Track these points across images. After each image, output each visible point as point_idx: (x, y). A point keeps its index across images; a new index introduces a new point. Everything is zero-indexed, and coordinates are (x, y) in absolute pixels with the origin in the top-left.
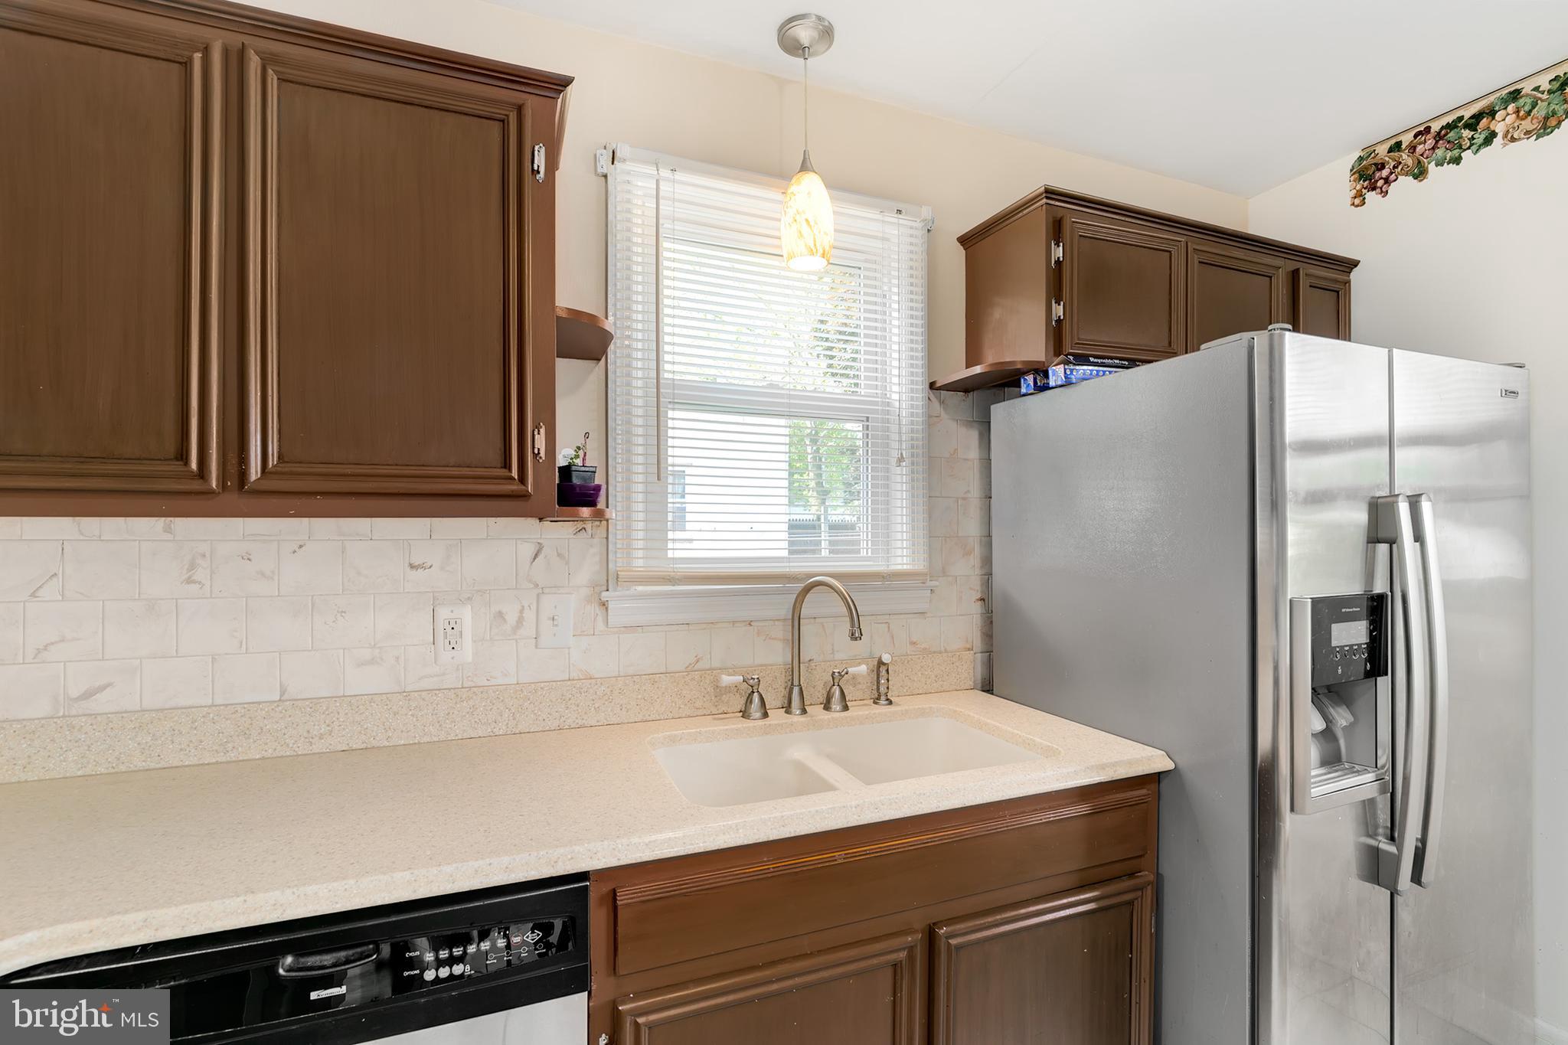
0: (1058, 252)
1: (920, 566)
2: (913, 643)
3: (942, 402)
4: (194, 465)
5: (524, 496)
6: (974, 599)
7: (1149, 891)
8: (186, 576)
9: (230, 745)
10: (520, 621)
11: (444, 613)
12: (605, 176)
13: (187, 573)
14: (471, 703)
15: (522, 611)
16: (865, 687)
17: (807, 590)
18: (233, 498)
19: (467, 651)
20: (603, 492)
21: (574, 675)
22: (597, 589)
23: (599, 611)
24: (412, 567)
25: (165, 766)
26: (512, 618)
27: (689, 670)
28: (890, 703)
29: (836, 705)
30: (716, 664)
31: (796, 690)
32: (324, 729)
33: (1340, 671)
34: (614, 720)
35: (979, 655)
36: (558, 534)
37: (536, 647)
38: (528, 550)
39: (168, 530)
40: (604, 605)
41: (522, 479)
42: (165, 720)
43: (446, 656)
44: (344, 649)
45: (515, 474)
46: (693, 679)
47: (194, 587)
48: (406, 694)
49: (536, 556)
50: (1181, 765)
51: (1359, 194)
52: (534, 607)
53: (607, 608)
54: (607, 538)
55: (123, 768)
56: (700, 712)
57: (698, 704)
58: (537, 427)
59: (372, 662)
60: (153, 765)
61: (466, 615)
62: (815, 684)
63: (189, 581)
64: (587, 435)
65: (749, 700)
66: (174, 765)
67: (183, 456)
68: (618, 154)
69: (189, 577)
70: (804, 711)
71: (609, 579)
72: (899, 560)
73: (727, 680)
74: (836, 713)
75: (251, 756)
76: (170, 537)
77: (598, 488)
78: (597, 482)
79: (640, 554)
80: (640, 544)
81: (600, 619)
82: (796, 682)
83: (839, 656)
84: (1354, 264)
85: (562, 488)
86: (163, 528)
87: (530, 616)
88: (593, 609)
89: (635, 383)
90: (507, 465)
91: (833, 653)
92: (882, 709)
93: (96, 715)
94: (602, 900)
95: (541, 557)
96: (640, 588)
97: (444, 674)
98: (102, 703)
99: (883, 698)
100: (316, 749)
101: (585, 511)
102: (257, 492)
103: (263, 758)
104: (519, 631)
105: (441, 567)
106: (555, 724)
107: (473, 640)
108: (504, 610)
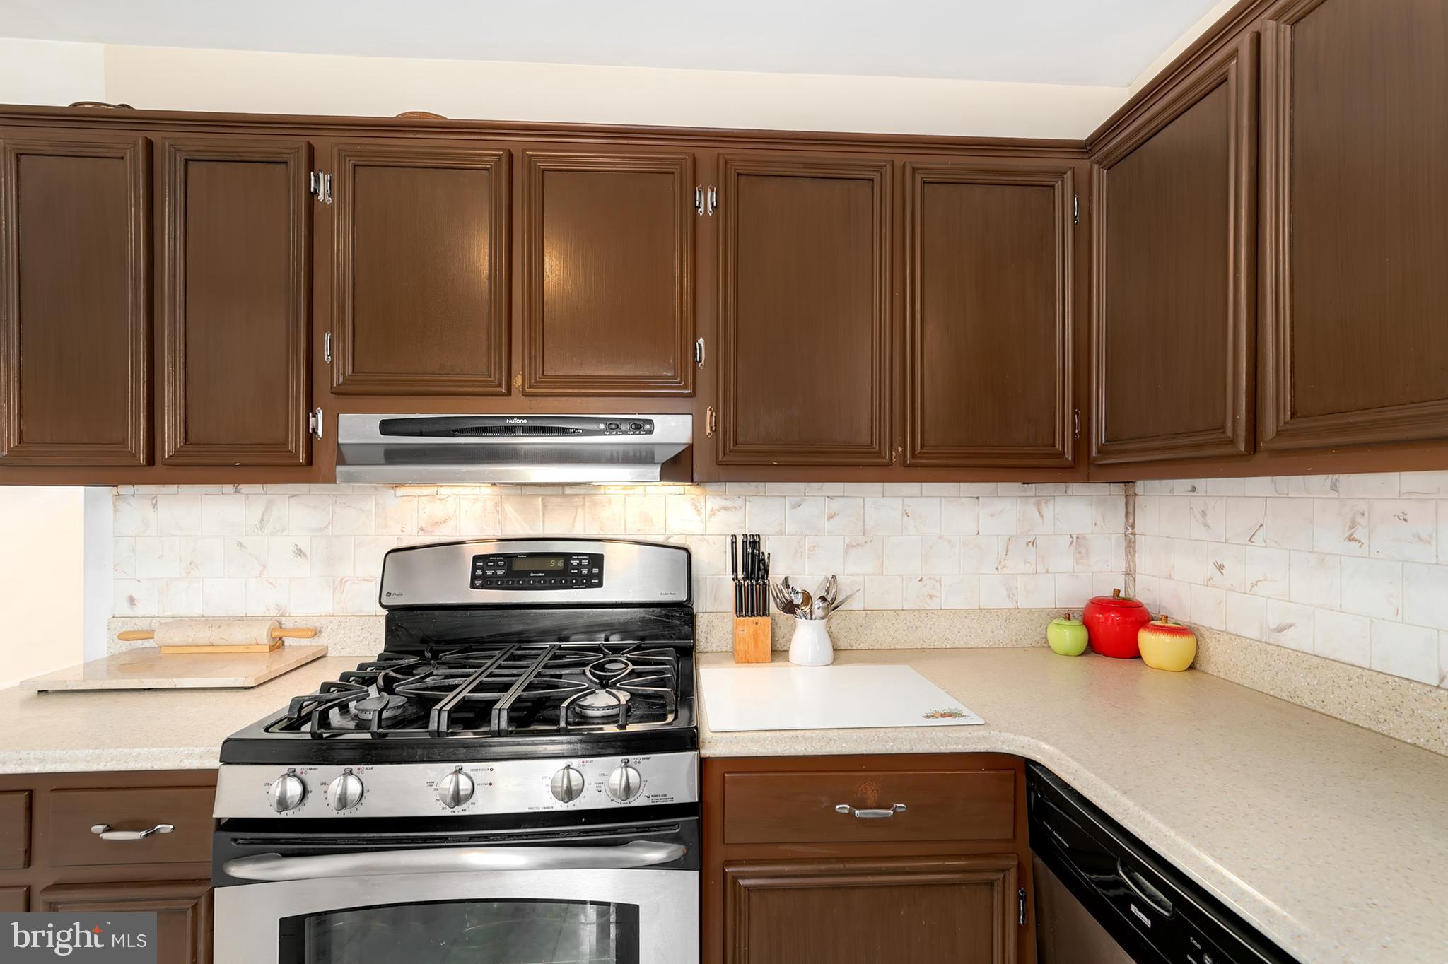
8: (1348, 534)
13: (1349, 530)
25: (1326, 713)
39: (1334, 488)
42: (1327, 670)
47: (1354, 545)
63: (1351, 539)
66: (1334, 715)
69: (1351, 535)
76: (1334, 495)
86: (1331, 486)
93: (1282, 648)
98: (1288, 639)
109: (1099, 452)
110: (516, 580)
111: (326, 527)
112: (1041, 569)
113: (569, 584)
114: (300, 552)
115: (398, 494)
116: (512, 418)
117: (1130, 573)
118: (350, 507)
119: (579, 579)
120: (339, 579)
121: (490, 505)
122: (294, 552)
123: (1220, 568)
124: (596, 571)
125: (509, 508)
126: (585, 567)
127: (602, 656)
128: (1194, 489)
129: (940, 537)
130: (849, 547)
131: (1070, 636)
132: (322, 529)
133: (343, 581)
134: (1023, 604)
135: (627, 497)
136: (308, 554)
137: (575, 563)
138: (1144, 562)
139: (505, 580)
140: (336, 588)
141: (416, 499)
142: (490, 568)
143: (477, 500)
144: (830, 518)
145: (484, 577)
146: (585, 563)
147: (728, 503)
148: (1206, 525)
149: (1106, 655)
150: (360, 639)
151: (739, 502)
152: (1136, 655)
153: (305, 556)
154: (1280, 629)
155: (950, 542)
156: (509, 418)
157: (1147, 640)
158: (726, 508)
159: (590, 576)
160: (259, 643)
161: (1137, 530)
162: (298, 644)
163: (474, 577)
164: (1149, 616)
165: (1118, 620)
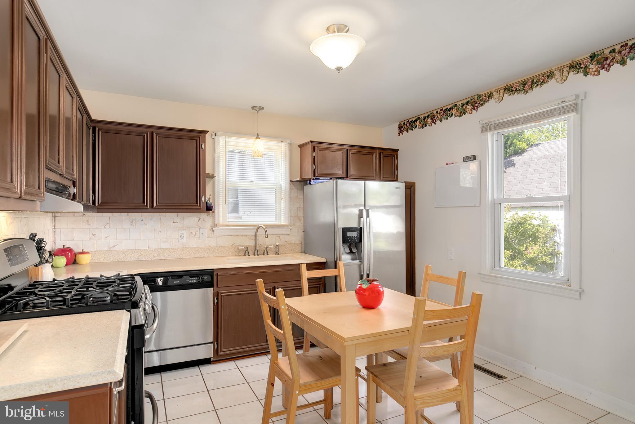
0: (314, 154)
1: (288, 223)
2: (286, 242)
3: (293, 185)
4: (145, 204)
5: (200, 209)
6: (302, 231)
7: (321, 284)
9: (139, 257)
10: (196, 234)
11: (180, 232)
12: (214, 139)
13: (131, 223)
14: (186, 251)
15: (196, 232)
16: (274, 250)
17: (258, 228)
18: (151, 210)
19: (185, 240)
20: (213, 207)
21: (207, 246)
22: (212, 228)
23: (213, 232)
24: (174, 222)
26: (194, 233)
27: (232, 246)
28: (279, 254)
29: (266, 254)
30: (238, 245)
31: (256, 250)
32: (157, 255)
33: (349, 241)
34: (216, 256)
35: (303, 245)
36: (204, 216)
37: (199, 239)
38: (197, 219)
39: (128, 215)
40: (213, 231)
41: (200, 206)
42: (128, 252)
43: (180, 241)
44: (160, 239)
45: (198, 205)
46: (233, 248)
48: (173, 249)
49: (199, 220)
50: (328, 261)
51: (399, 133)
52: (198, 231)
53: (214, 232)
54: (214, 217)
55: (120, 261)
56: (234, 255)
57: (234, 253)
58: (202, 196)
59: (166, 242)
60: (125, 260)
61: (185, 232)
62: (261, 250)
63: (132, 225)
64: (210, 195)
65: (246, 252)
67: (144, 203)
68: (217, 134)
70: (258, 255)
71: (214, 225)
72: (283, 222)
73: (240, 248)
74: (266, 256)
75: (143, 260)
77: (213, 206)
78: (212, 205)
79: (221, 220)
80: (221, 218)
81: (213, 234)
82: (256, 249)
83: (267, 244)
84: (398, 150)
85: (207, 206)
87: (198, 233)
88: (211, 232)
89: (220, 183)
90: (197, 203)
91: (266, 243)
92: (277, 255)
93: (115, 250)
94: (216, 275)
95: (200, 221)
96: (221, 227)
97: (180, 245)
98: (116, 248)
99: (277, 253)
100: (155, 259)
101: (211, 211)
102: (155, 208)
103: (145, 260)
104: (195, 236)
105: (180, 223)
106: (203, 256)
107: (186, 238)
108: (192, 232)
109: (98, 205)
117: (53, 241)
123: (94, 235)
128: (84, 215)
138: (60, 237)
142: (9, 255)
152: (75, 263)
154: (114, 246)
157: (80, 258)
161: (56, 227)
164: (76, 250)
165: (69, 254)
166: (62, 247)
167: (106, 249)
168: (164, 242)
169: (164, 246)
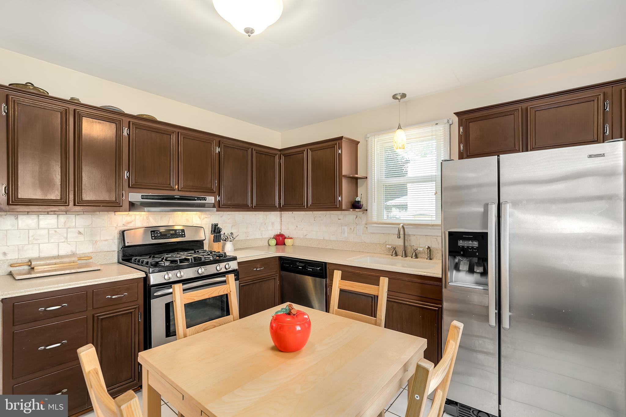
4: (304, 205)
10: (354, 230)
11: (343, 227)
12: (367, 141)
14: (346, 244)
15: (354, 228)
18: (308, 209)
19: (346, 235)
21: (362, 241)
22: (366, 225)
26: (352, 229)
28: (431, 259)
29: (413, 257)
30: (386, 243)
31: (404, 251)
36: (351, 215)
37: (356, 235)
43: (343, 235)
44: (331, 232)
45: (336, 204)
46: (384, 246)
48: (338, 241)
49: (356, 218)
52: (356, 227)
53: (367, 229)
54: (367, 214)
56: (385, 253)
57: (385, 251)
58: (339, 196)
59: (334, 235)
61: (346, 228)
63: (315, 220)
64: (361, 194)
65: (393, 252)
70: (406, 257)
73: (388, 246)
74: (413, 259)
76: (313, 214)
77: (362, 205)
81: (367, 231)
88: (365, 228)
93: (306, 238)
94: (328, 268)
96: (375, 225)
97: (343, 238)
99: (429, 258)
100: (327, 248)
102: (310, 208)
104: (354, 232)
105: (343, 220)
106: (359, 250)
107: (347, 233)
108: (351, 228)
109: (282, 206)
110: (163, 237)
111: (90, 225)
112: (267, 229)
113: (177, 237)
114: (80, 233)
115: (116, 214)
116: (176, 196)
117: (281, 229)
118: (99, 218)
119: (180, 236)
120: (95, 241)
121: (145, 217)
122: (78, 233)
123: (297, 227)
124: (183, 233)
125: (151, 218)
126: (180, 232)
127: (194, 252)
128: (293, 213)
129: (249, 223)
130: (232, 226)
131: (274, 242)
132: (88, 226)
133: (97, 241)
134: (264, 237)
135: (183, 215)
136: (83, 234)
137: (178, 232)
138: (283, 227)
139: (160, 237)
140: (94, 244)
141: (122, 216)
142: (156, 234)
143: (141, 216)
144: (229, 219)
145: (154, 236)
146: (180, 231)
147: (206, 216)
148: (295, 219)
149: (279, 245)
150: (104, 259)
151: (209, 216)
152: (284, 244)
153: (82, 234)
154: (306, 236)
155: (251, 224)
156: (175, 196)
157: (287, 241)
158: (206, 218)
159: (182, 235)
160: (74, 262)
161: (282, 221)
162: (81, 262)
163: (152, 237)
164: (286, 236)
165: (281, 238)
166: (279, 233)
167: (302, 237)
168: (332, 235)
169: (333, 238)
